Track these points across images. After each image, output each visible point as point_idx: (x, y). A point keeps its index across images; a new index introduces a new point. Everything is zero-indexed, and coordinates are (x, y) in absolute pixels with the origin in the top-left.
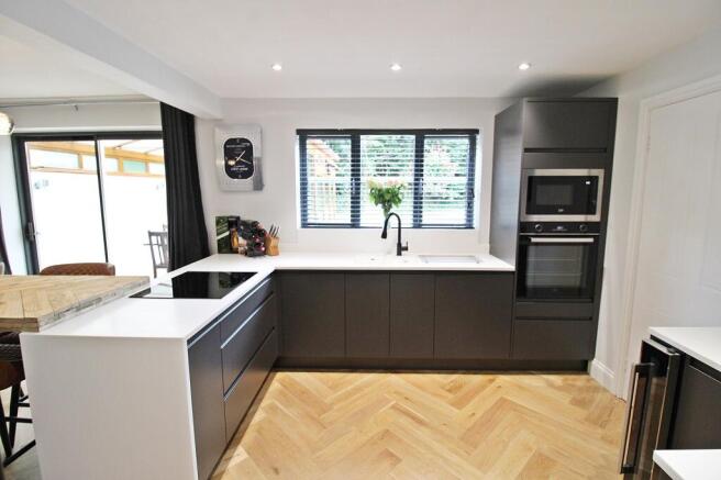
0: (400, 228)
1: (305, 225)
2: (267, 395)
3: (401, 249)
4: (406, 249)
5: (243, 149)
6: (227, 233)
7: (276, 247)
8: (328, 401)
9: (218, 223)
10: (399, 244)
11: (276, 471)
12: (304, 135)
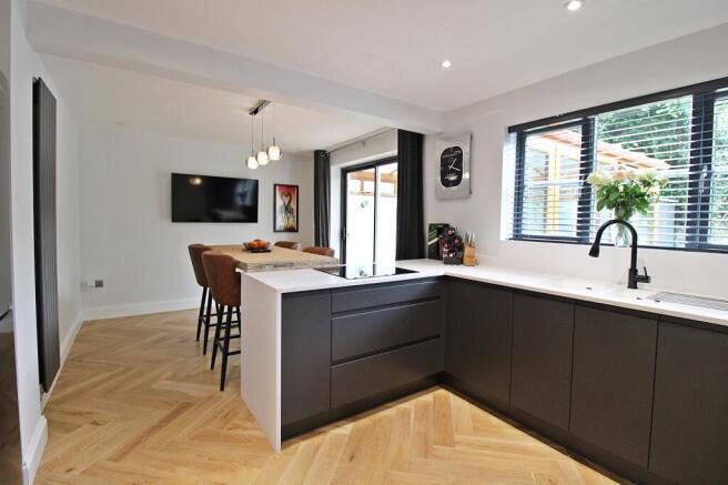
0: (635, 247)
1: (518, 236)
2: (414, 401)
3: (635, 279)
4: (646, 279)
5: (455, 157)
6: (436, 240)
7: (472, 257)
8: (457, 437)
9: (430, 228)
10: (633, 271)
11: (352, 458)
12: (521, 132)
